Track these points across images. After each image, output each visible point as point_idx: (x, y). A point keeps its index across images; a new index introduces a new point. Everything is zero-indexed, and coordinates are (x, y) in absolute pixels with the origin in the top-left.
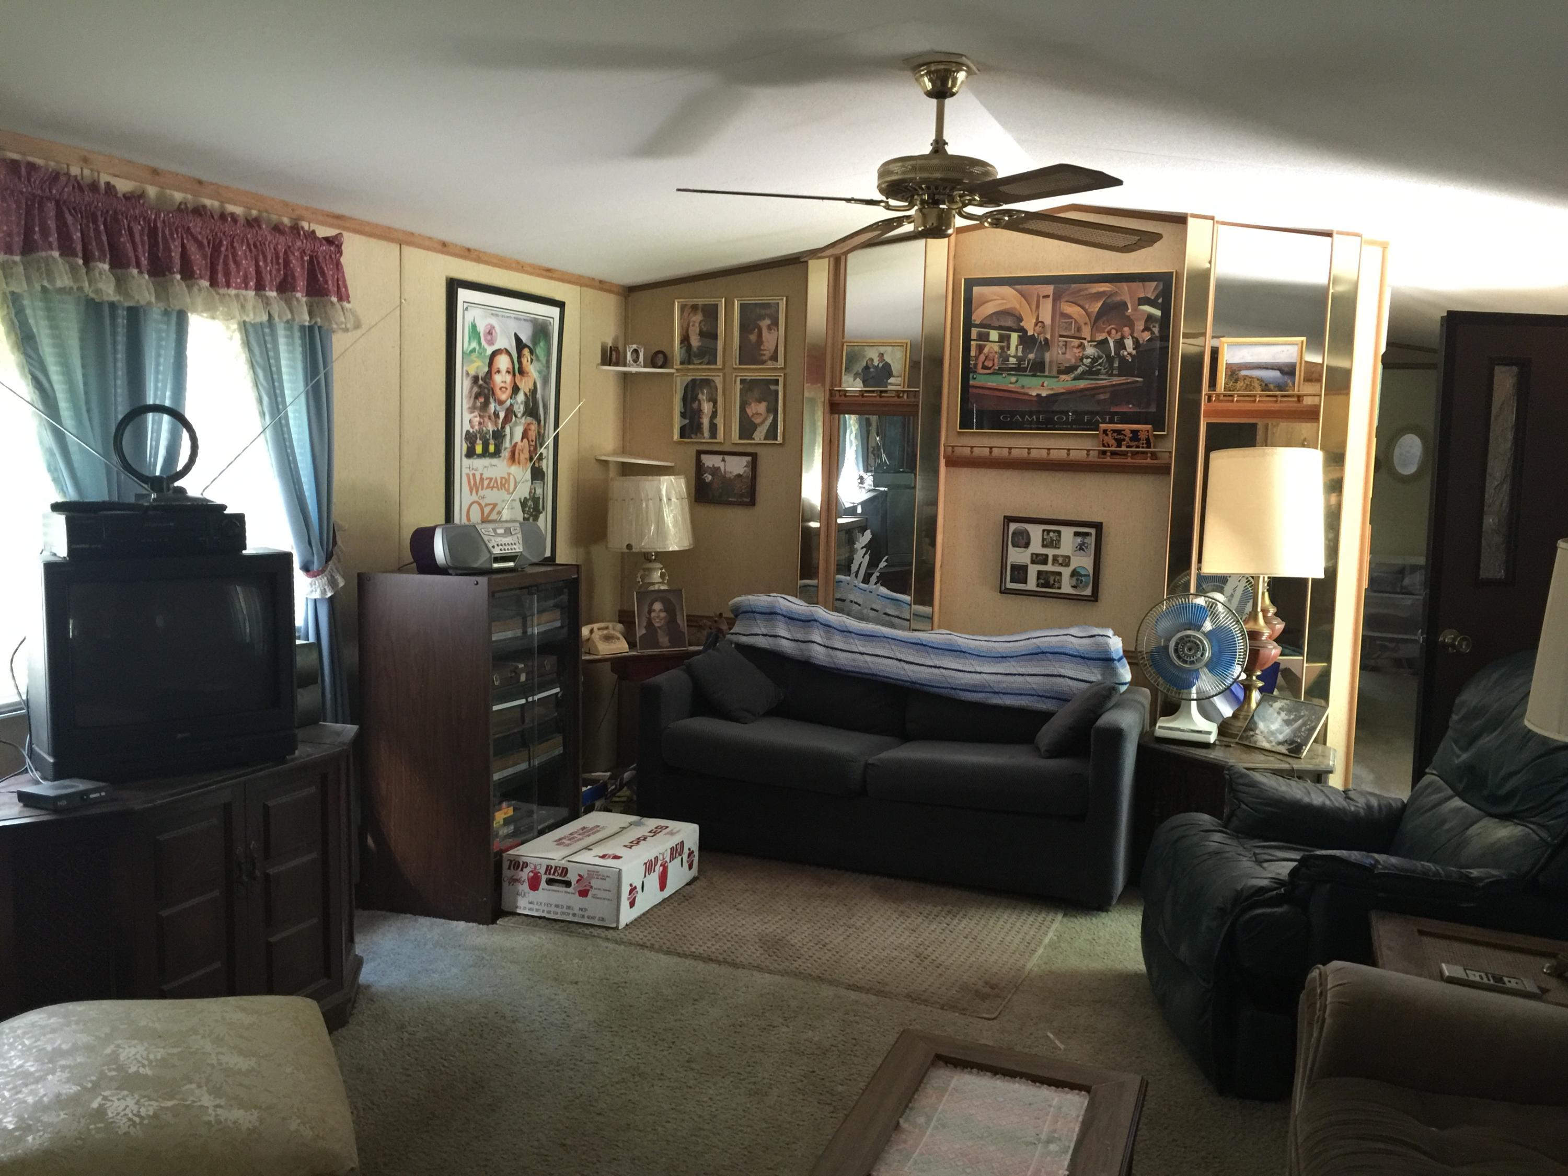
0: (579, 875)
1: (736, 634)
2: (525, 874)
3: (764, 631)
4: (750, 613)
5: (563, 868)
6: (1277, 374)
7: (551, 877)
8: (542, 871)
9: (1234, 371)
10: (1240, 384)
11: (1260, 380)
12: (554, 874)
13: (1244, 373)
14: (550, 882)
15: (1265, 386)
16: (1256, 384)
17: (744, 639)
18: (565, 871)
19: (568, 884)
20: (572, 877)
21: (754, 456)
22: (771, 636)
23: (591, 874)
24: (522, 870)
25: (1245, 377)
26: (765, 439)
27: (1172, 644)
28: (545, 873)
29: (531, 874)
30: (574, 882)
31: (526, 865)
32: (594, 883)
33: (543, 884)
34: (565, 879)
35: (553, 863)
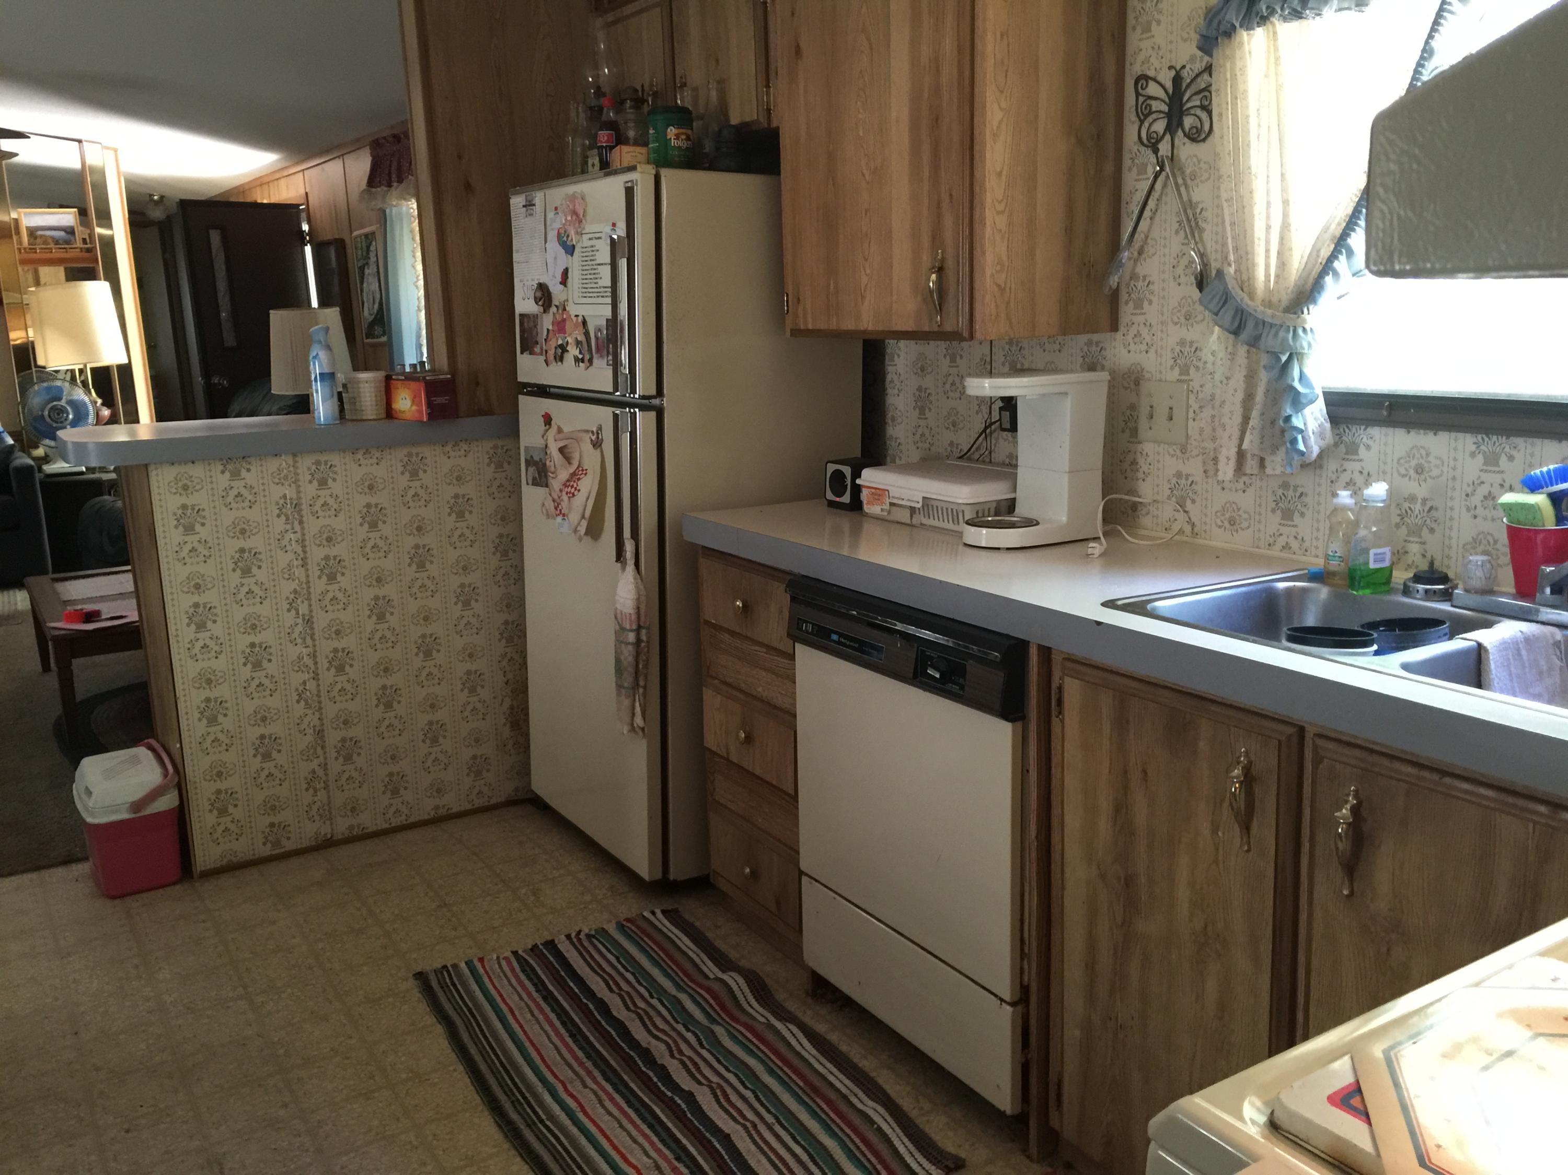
6: (62, 234)
9: (32, 232)
10: (39, 241)
11: (52, 238)
13: (40, 233)
15: (56, 242)
16: (50, 241)
25: (41, 236)
27: (46, 413)
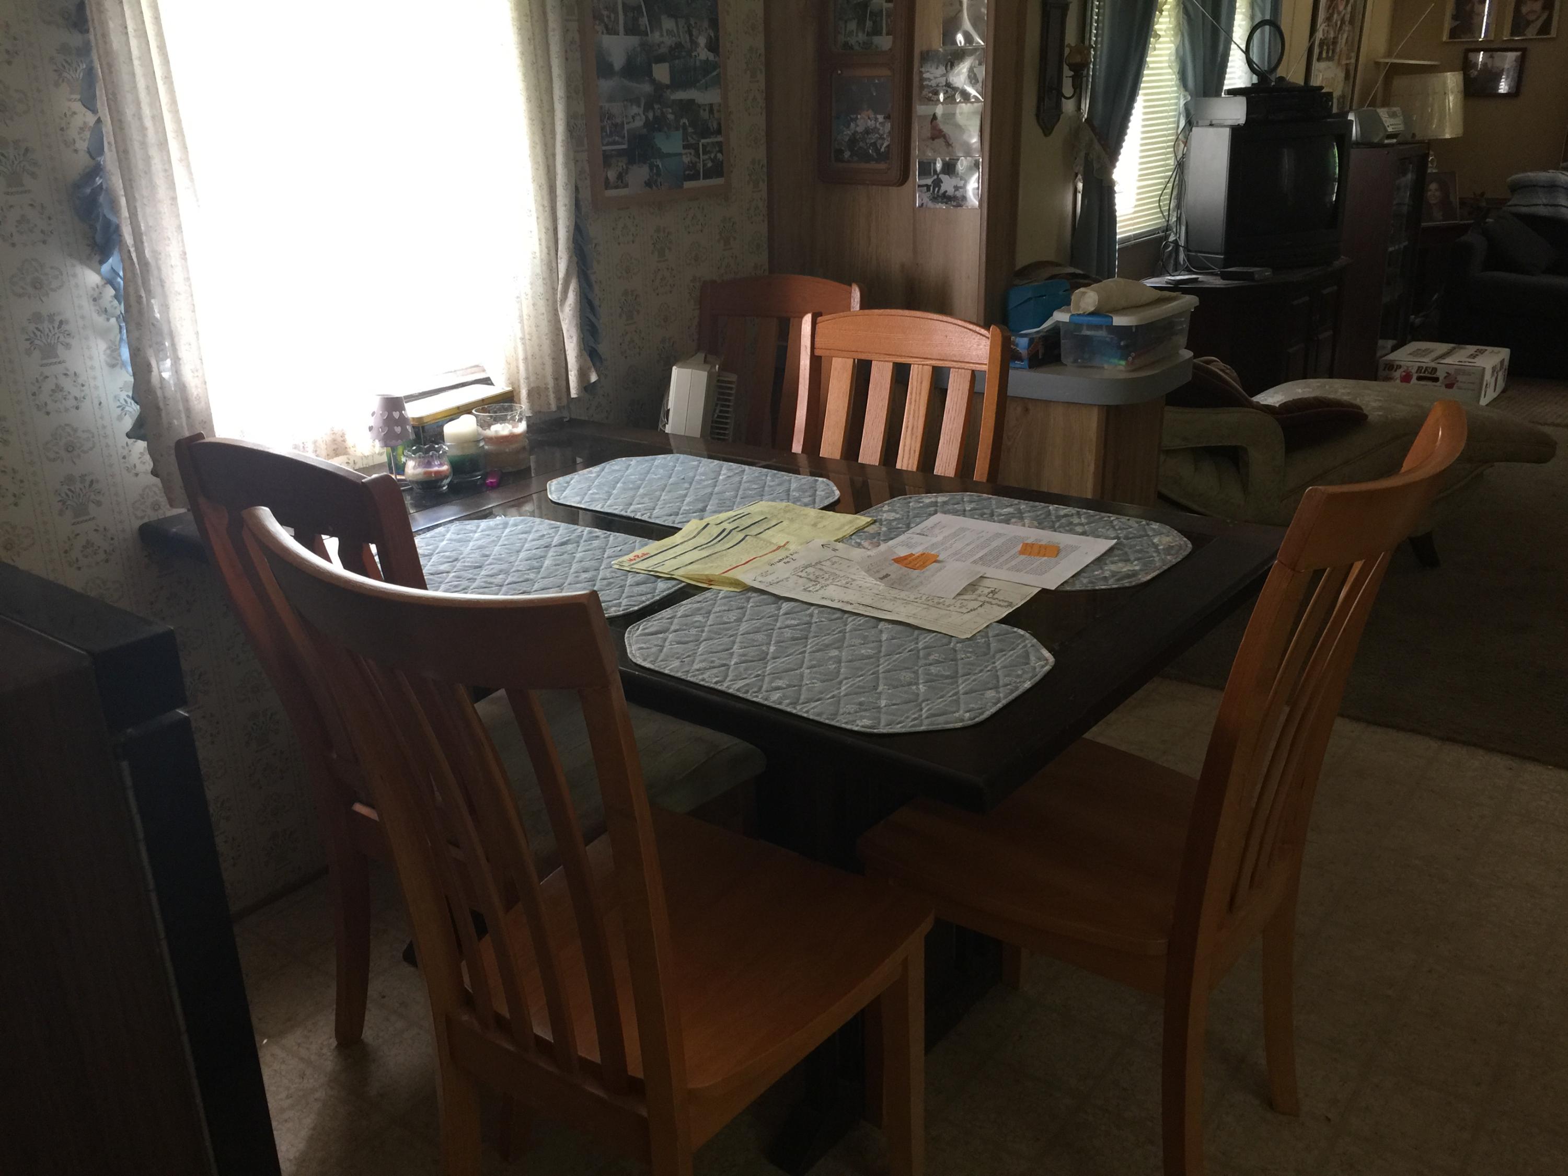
0: (1447, 373)
1: (1516, 205)
2: (1398, 374)
3: (1545, 201)
4: (1532, 187)
5: (1433, 368)
7: (1422, 375)
8: (1414, 371)
12: (1424, 372)
14: (1419, 379)
17: (1524, 210)
18: (1435, 370)
19: (1436, 380)
20: (1441, 374)
21: (1524, 51)
22: (1551, 206)
23: (1458, 372)
24: (1396, 371)
26: (1538, 34)
28: (1417, 372)
29: (1404, 374)
30: (1441, 379)
31: (1399, 367)
32: (1460, 378)
33: (1414, 380)
34: (1434, 376)
35: (1424, 365)
